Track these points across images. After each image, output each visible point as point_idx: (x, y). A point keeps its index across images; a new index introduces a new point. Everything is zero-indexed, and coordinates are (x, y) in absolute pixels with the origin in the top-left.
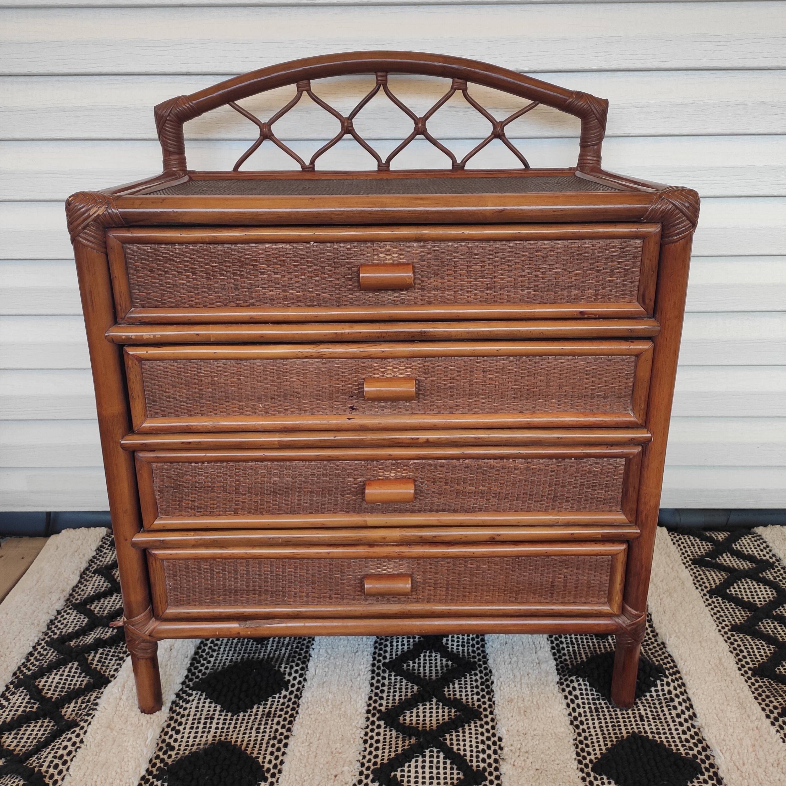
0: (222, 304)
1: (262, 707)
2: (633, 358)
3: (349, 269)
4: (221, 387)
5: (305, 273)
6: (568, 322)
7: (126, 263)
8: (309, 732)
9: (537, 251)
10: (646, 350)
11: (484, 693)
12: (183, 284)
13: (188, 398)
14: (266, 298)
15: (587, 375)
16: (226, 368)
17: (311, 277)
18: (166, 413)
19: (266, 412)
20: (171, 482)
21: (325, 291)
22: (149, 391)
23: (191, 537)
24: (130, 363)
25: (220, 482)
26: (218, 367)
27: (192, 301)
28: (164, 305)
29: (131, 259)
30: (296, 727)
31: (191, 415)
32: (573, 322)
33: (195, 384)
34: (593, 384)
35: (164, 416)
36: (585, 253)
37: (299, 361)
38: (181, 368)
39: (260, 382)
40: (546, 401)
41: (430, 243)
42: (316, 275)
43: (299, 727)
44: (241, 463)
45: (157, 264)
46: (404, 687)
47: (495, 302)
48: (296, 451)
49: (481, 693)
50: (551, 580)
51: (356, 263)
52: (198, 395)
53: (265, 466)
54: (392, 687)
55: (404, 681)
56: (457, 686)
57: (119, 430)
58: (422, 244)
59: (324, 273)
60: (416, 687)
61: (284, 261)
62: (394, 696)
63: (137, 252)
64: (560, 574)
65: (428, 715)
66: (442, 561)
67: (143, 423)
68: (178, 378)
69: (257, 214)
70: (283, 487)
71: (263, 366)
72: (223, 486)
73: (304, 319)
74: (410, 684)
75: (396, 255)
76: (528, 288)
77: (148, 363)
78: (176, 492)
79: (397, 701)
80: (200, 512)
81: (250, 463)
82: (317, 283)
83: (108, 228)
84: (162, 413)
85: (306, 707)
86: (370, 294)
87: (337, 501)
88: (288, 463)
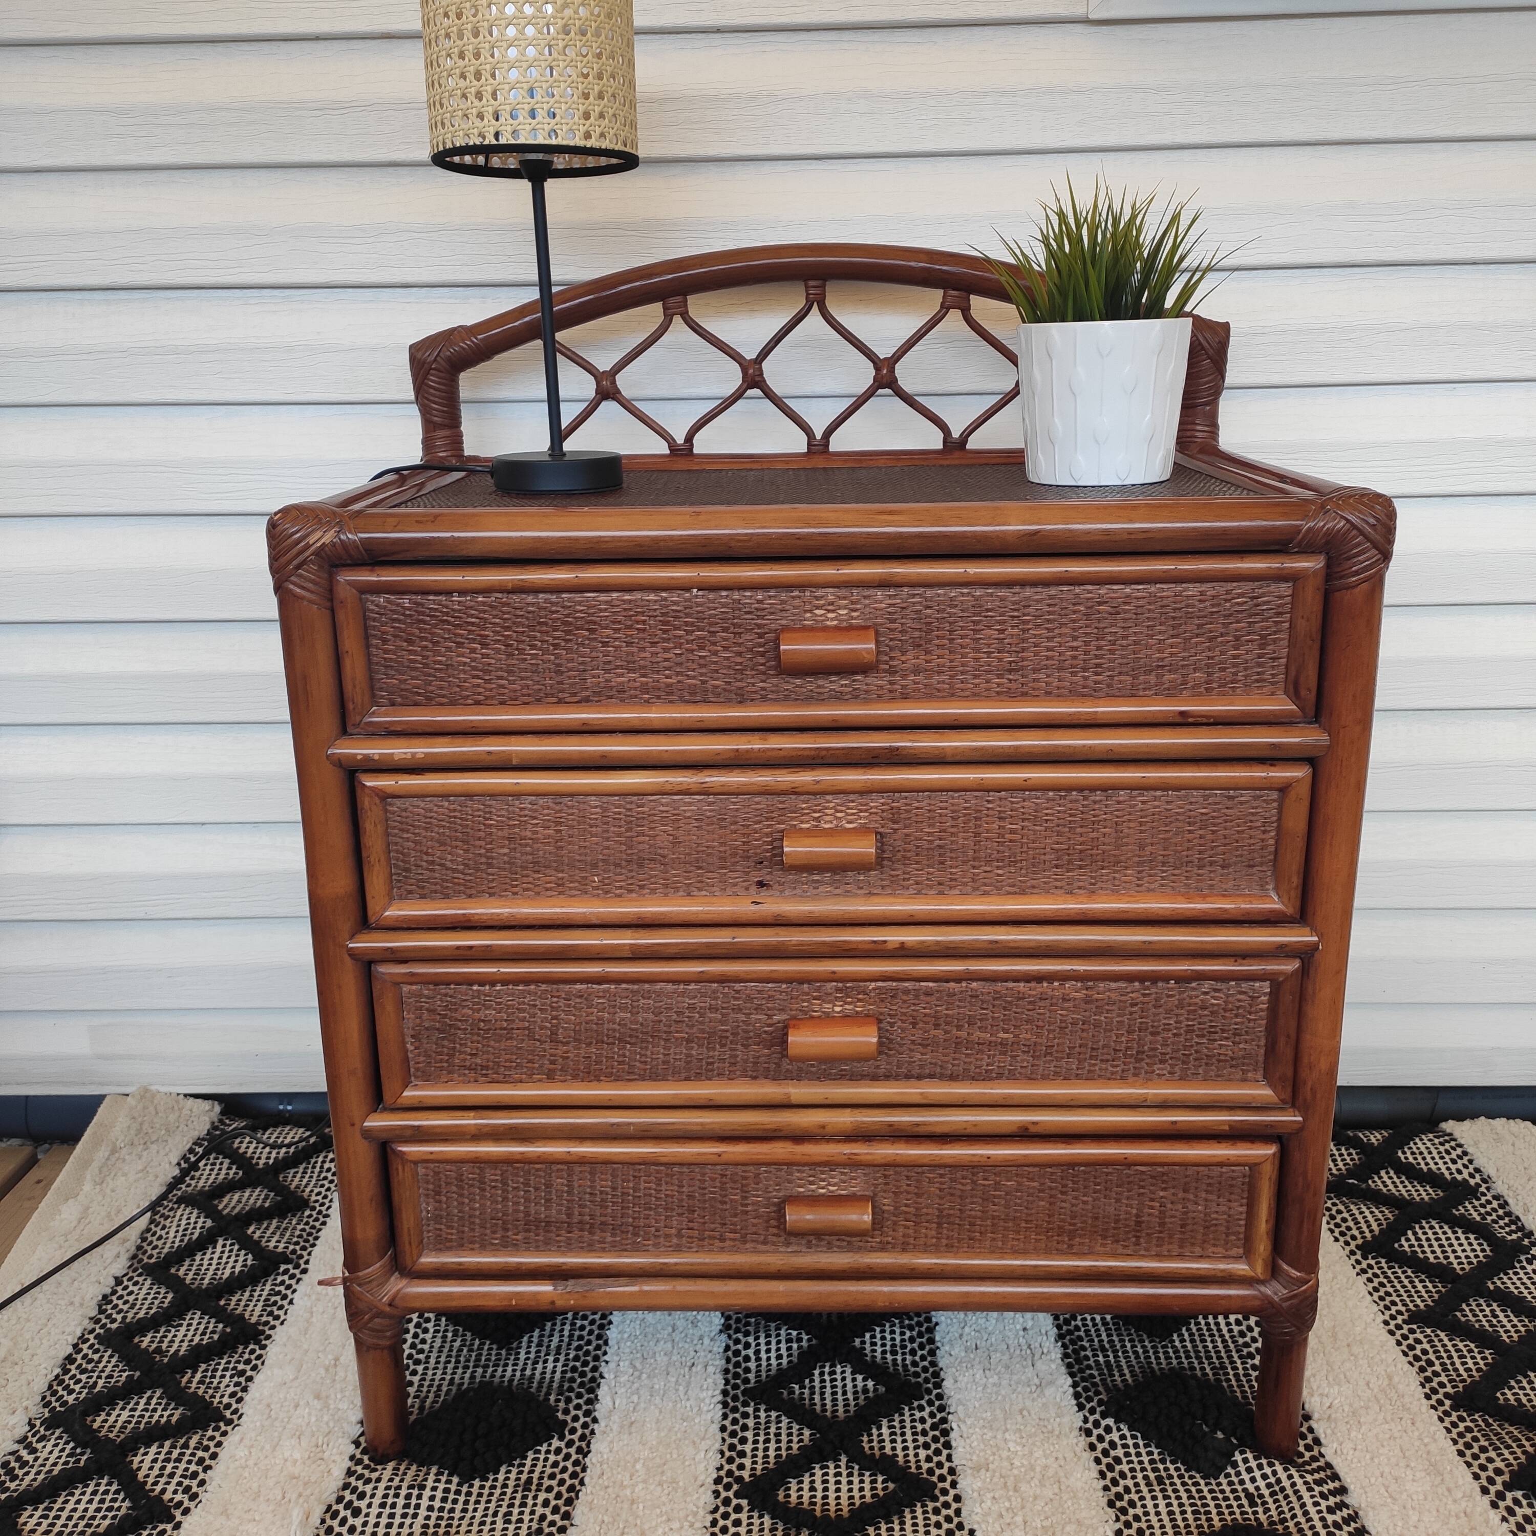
0: (531, 699)
1: (515, 1470)
2: (1275, 795)
3: (761, 636)
4: (526, 845)
5: (681, 644)
6: (1158, 731)
7: (366, 628)
8: (606, 1519)
9: (1100, 604)
10: (1298, 780)
11: (939, 1445)
12: (465, 664)
13: (466, 865)
14: (611, 688)
15: (1190, 824)
16: (536, 811)
17: (693, 651)
18: (426, 891)
19: (606, 891)
20: (434, 1020)
21: (716, 675)
22: (397, 851)
23: (469, 1121)
24: (365, 801)
25: (523, 1019)
26: (522, 809)
27: (479, 694)
28: (429, 701)
29: (374, 620)
30: (580, 1511)
31: (470, 896)
32: (1168, 731)
33: (479, 839)
34: (1202, 841)
35: (423, 897)
36: (1187, 606)
37: (665, 799)
38: (455, 810)
39: (596, 835)
40: (1115, 872)
41: (906, 589)
42: (702, 648)
43: (586, 1510)
44: (561, 986)
45: (420, 629)
46: (784, 1432)
47: (1024, 694)
48: (663, 963)
49: (933, 1446)
50: (1134, 1211)
51: (773, 626)
52: (483, 860)
53: (604, 991)
54: (762, 1433)
55: (785, 1420)
56: (885, 1431)
57: (345, 922)
58: (892, 592)
59: (714, 644)
60: (807, 1433)
61: (644, 622)
62: (766, 1449)
63: (385, 607)
64: (1152, 1200)
65: (832, 1487)
66: (930, 1172)
67: (385, 910)
68: (449, 828)
69: (599, 540)
70: (636, 1030)
71: (601, 807)
72: (528, 1028)
73: (678, 726)
74: (796, 1427)
75: (845, 612)
76: (1085, 670)
77: (398, 802)
78: (443, 1039)
79: (772, 1460)
80: (486, 1075)
81: (578, 986)
82: (702, 662)
83: (337, 566)
84: (420, 891)
85: (599, 1472)
86: (798, 682)
87: (736, 1056)
88: (647, 986)
